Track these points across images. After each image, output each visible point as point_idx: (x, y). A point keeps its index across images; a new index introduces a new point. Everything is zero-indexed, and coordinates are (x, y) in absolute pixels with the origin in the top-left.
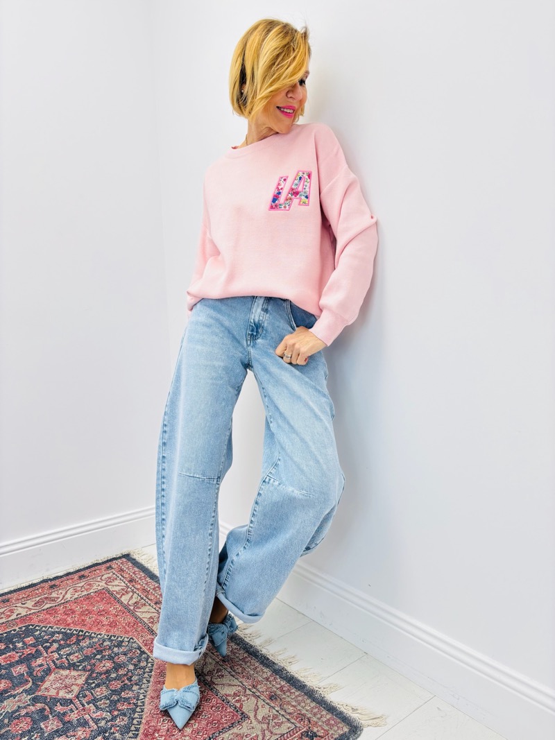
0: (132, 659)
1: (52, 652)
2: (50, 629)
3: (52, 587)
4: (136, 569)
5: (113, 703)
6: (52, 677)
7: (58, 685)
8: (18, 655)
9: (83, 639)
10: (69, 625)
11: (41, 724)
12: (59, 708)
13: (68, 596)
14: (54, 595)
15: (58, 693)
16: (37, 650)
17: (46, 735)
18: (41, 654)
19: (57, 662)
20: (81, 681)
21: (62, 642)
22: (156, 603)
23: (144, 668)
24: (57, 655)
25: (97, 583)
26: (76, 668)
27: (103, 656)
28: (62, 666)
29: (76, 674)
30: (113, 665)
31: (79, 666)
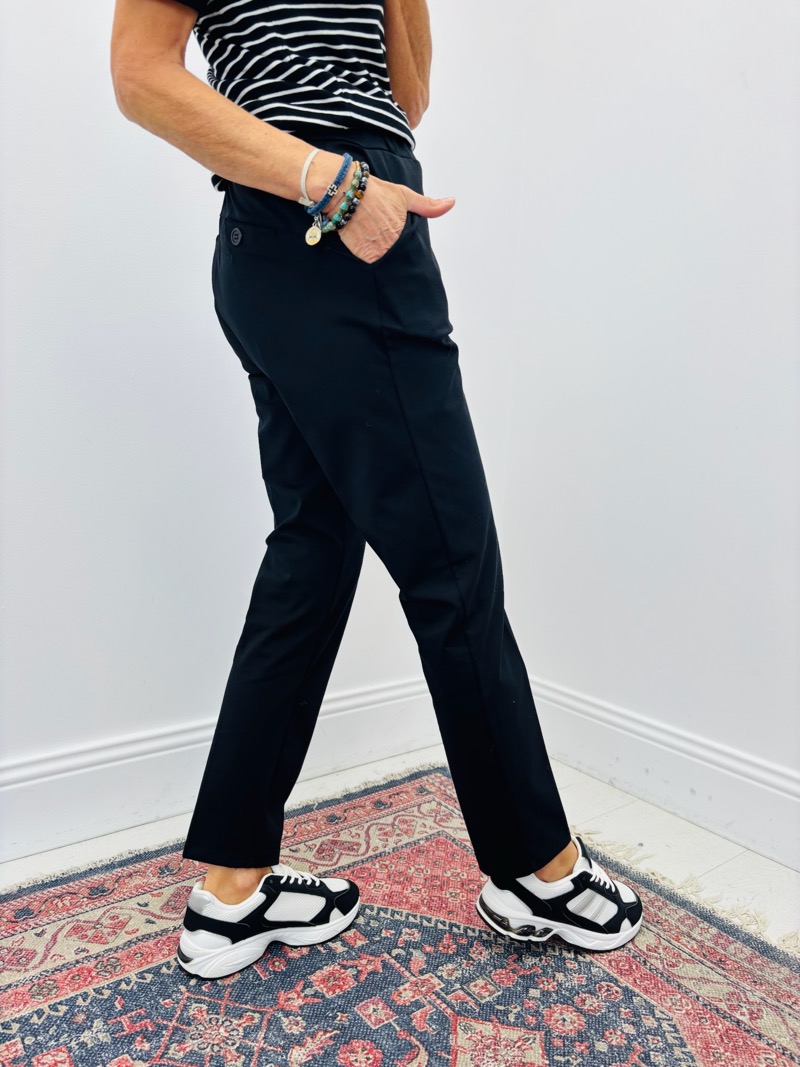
0: (615, 1007)
1: (421, 972)
2: (381, 912)
3: (332, 819)
6: (461, 1039)
8: (351, 972)
9: (472, 946)
10: (416, 907)
13: (375, 841)
14: (344, 837)
16: (385, 965)
18: (401, 976)
19: (448, 998)
20: (535, 1054)
21: (428, 949)
23: (657, 1032)
24: (437, 979)
25: (420, 821)
26: (502, 1019)
27: (545, 994)
28: (466, 1011)
29: (514, 1034)
30: (582, 1018)
31: (506, 1013)
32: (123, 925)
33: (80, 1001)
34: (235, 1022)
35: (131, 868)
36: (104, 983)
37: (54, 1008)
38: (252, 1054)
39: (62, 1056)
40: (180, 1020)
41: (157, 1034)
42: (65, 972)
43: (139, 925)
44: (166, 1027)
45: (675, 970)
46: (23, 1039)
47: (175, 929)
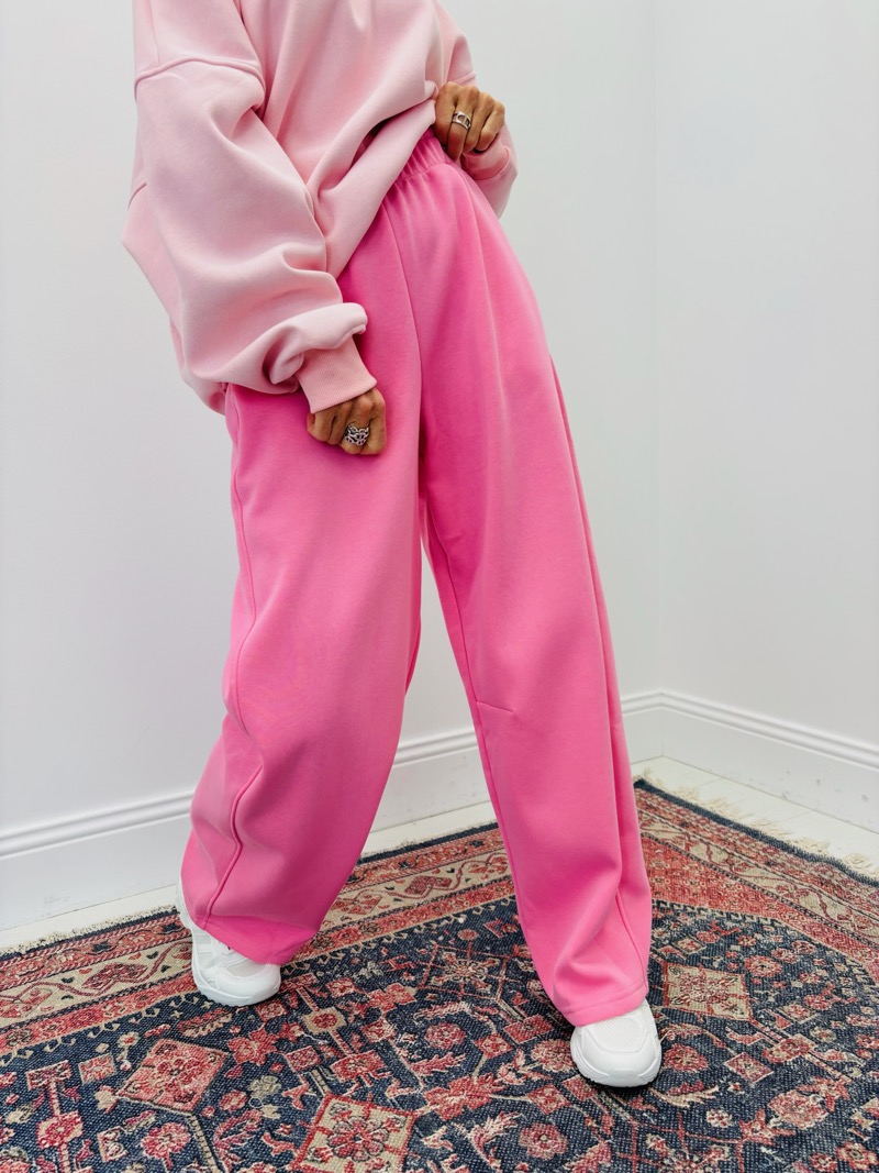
0: (811, 958)
4: (679, 808)
5: (847, 1037)
6: (671, 977)
7: (698, 994)
9: (678, 914)
11: (726, 1064)
12: (737, 1037)
15: (709, 1009)
17: (753, 1086)
19: (659, 950)
20: (738, 987)
22: (768, 864)
23: (848, 974)
26: (708, 965)
27: (746, 949)
28: (675, 959)
29: (719, 976)
30: (779, 966)
31: (711, 962)
32: (376, 902)
33: (353, 950)
34: (480, 964)
35: (375, 863)
36: (371, 939)
37: (334, 954)
38: (498, 983)
39: (348, 983)
40: (434, 962)
41: (419, 969)
42: (336, 933)
43: (388, 902)
44: (425, 967)
45: (865, 931)
46: (315, 974)
47: (419, 905)
